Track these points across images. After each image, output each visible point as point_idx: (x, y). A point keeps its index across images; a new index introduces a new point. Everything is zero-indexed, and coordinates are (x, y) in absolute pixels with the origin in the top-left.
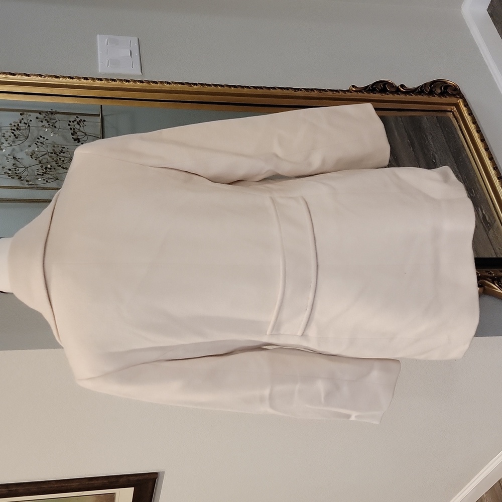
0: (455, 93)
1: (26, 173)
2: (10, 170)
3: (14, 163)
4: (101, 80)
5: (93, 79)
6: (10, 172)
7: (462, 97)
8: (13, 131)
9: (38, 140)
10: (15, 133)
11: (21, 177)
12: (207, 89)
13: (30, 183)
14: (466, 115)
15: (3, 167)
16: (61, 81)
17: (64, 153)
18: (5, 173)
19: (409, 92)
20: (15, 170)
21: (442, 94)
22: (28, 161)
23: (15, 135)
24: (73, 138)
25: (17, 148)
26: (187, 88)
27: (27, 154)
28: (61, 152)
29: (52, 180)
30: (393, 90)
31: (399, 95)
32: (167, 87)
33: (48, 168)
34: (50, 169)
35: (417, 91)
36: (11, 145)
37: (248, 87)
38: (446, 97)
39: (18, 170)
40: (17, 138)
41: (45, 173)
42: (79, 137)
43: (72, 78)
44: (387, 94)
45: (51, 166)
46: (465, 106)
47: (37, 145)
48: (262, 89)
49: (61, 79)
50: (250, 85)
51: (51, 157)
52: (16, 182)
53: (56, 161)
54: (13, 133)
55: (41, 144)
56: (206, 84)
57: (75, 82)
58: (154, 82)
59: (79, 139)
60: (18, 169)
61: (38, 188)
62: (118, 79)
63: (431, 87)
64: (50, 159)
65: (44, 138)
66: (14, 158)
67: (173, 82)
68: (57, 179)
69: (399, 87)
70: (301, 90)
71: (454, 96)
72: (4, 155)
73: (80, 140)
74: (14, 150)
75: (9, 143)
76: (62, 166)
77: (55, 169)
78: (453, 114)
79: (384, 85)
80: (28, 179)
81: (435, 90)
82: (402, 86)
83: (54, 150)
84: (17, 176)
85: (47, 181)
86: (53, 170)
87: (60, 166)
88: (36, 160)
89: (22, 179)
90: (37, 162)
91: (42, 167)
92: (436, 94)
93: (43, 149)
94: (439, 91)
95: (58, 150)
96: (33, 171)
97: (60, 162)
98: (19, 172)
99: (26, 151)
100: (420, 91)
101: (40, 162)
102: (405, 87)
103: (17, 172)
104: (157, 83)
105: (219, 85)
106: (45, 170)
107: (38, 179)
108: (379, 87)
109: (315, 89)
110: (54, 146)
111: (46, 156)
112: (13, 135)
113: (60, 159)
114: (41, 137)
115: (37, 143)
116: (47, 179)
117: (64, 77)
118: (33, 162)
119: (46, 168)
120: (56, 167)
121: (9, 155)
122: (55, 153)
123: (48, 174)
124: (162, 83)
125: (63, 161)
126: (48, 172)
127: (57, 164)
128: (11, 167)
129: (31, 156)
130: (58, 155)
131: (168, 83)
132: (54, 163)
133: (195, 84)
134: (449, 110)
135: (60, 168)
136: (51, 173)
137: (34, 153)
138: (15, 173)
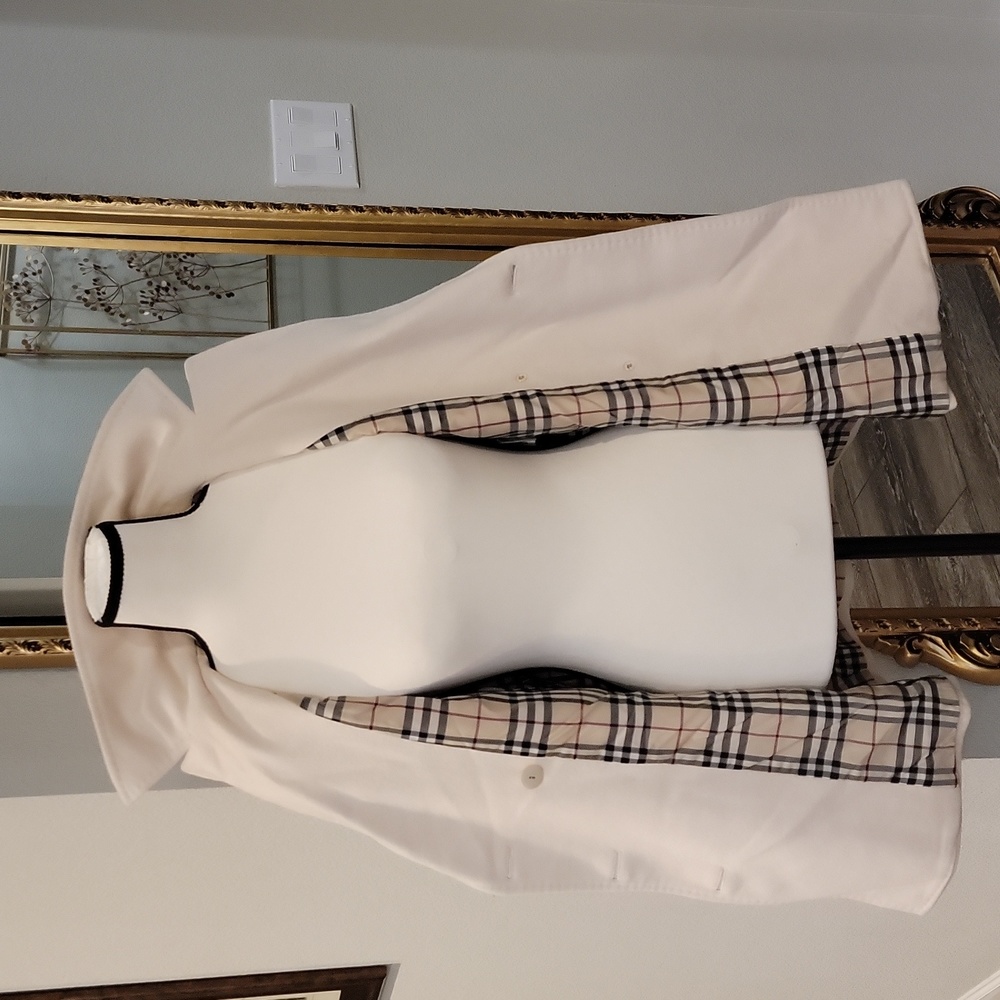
0: (995, 216)
1: (117, 300)
2: (87, 292)
3: (95, 277)
4: (278, 207)
5: (264, 206)
6: (87, 297)
11: (110, 308)
13: (128, 321)
15: (75, 287)
16: (201, 211)
17: (192, 255)
18: (79, 298)
20: (99, 294)
21: (972, 219)
22: (122, 272)
26: (449, 220)
27: (121, 258)
28: (188, 254)
29: (170, 314)
32: (410, 219)
33: (163, 288)
34: (166, 289)
37: (572, 215)
38: (977, 227)
39: (104, 293)
41: (157, 301)
43: (222, 205)
45: (168, 284)
48: (602, 218)
49: (200, 207)
50: (576, 211)
51: (167, 263)
52: (99, 319)
53: (177, 274)
57: (229, 212)
58: (384, 209)
60: (103, 290)
61: (143, 332)
62: (313, 205)
63: (945, 203)
64: (166, 269)
66: (97, 267)
67: (421, 208)
68: (179, 311)
71: (994, 223)
72: (76, 259)
76: (189, 282)
77: (175, 289)
78: (991, 261)
80: (123, 312)
81: (955, 212)
84: (103, 305)
85: (160, 318)
86: (171, 292)
87: (186, 283)
88: (138, 270)
89: (112, 311)
90: (141, 275)
91: (150, 284)
92: (957, 221)
94: (963, 214)
96: (133, 294)
97: (186, 276)
98: (107, 295)
101: (147, 275)
103: (102, 297)
104: (391, 212)
106: (155, 292)
107: (143, 312)
111: (158, 261)
113: (186, 268)
116: (159, 314)
117: (207, 203)
118: (133, 274)
119: (158, 288)
120: (179, 285)
121: (86, 260)
122: (175, 257)
123: (163, 301)
124: (400, 210)
125: (192, 273)
126: (162, 298)
127: (178, 278)
128: (90, 286)
129: (129, 262)
130: (180, 260)
131: (412, 210)
132: (173, 277)
133: (467, 212)
134: (983, 252)
135: (186, 286)
136: (168, 298)
137: (135, 255)
138: (96, 300)
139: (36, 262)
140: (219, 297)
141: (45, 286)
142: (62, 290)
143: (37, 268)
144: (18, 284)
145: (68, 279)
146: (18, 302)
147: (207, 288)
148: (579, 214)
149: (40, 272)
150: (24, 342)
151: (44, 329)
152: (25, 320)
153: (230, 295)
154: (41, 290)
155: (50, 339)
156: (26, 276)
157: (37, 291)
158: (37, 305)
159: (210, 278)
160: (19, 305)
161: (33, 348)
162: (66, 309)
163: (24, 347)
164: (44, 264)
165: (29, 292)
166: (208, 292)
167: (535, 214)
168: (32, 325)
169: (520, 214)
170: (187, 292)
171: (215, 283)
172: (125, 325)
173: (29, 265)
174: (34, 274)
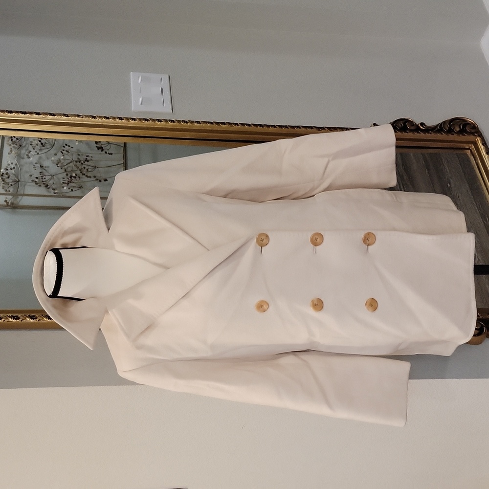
0: (473, 131)
1: (51, 182)
2: (37, 178)
3: (41, 171)
4: (134, 120)
5: (127, 119)
6: (37, 180)
7: (480, 135)
8: (40, 139)
9: (64, 148)
10: (42, 141)
11: (47, 185)
12: (235, 128)
13: (56, 191)
14: (484, 153)
15: (30, 176)
16: (98, 121)
17: (88, 161)
18: (33, 181)
19: (429, 130)
20: (42, 179)
21: (462, 132)
22: (53, 169)
23: (42, 144)
24: (97, 147)
25: (43, 156)
26: (215, 127)
27: (53, 163)
28: (86, 161)
29: (77, 189)
30: (413, 128)
31: (419, 133)
32: (197, 126)
33: (73, 177)
34: (75, 177)
35: (436, 129)
36: (38, 154)
38: (464, 135)
39: (45, 178)
40: (43, 146)
41: (71, 182)
42: (102, 146)
43: (108, 118)
44: (408, 133)
45: (76, 175)
46: (483, 144)
47: (62, 153)
48: (287, 128)
49: (97, 119)
50: (275, 125)
51: (75, 165)
52: (42, 190)
53: (80, 170)
54: (40, 141)
55: (66, 153)
56: (234, 124)
57: (111, 122)
58: (184, 122)
59: (102, 148)
60: (44, 177)
61: (64, 197)
62: (150, 119)
63: (449, 124)
64: (75, 168)
65: (69, 146)
66: (41, 166)
67: (202, 122)
68: (81, 187)
69: (419, 125)
70: (324, 129)
71: (473, 134)
72: (31, 163)
73: (104, 148)
74: (40, 158)
75: (36, 152)
76: (86, 174)
77: (79, 177)
78: (471, 151)
79: (405, 124)
80: (54, 187)
81: (454, 128)
82: (422, 124)
83: (78, 158)
84: (44, 184)
85: (72, 190)
86: (77, 178)
87: (84, 174)
88: (61, 168)
89: (48, 187)
90: (63, 171)
91: (67, 175)
92: (455, 133)
93: (68, 157)
94: (458, 129)
95: (82, 158)
96: (59, 179)
97: (84, 171)
99: (53, 159)
100: (439, 129)
101: (65, 171)
102: (425, 125)
103: (44, 180)
104: (188, 123)
105: (246, 124)
106: (70, 179)
107: (63, 187)
108: (400, 125)
109: (338, 128)
110: (79, 155)
111: (71, 164)
112: (40, 143)
113: (84, 168)
114: (66, 145)
115: (63, 152)
116: (71, 188)
117: (100, 117)
118: (59, 170)
119: (71, 177)
120: (81, 175)
121: (36, 163)
122: (79, 162)
123: (73, 182)
124: (192, 122)
125: (87, 170)
126: (73, 181)
127: (81, 172)
128: (38, 175)
129: (57, 164)
130: (82, 164)
131: (198, 122)
132: (78, 172)
133: (224, 123)
134: (467, 147)
135: (84, 176)
136: (76, 181)
137: (60, 161)
138: (41, 181)
139: (12, 164)
140: (100, 181)
141: (16, 175)
142: (25, 177)
143: (12, 166)
144: (3, 174)
145: (27, 172)
146: (3, 182)
147: (95, 177)
148: (277, 125)
149: (14, 168)
150: (6, 201)
151: (16, 195)
152: (6, 191)
153: (106, 180)
154: (14, 177)
155: (18, 200)
156: (7, 170)
157: (12, 177)
158: (13, 184)
159: (96, 173)
160: (4, 184)
161: (9, 204)
162: (26, 187)
163: (6, 204)
164: (16, 164)
165: (8, 177)
166: (95, 179)
167: (256, 125)
168: (9, 193)
169: (249, 125)
170: (85, 179)
171: (98, 175)
172: (55, 193)
173: (9, 165)
174: (11, 169)
